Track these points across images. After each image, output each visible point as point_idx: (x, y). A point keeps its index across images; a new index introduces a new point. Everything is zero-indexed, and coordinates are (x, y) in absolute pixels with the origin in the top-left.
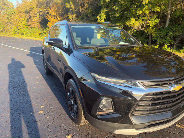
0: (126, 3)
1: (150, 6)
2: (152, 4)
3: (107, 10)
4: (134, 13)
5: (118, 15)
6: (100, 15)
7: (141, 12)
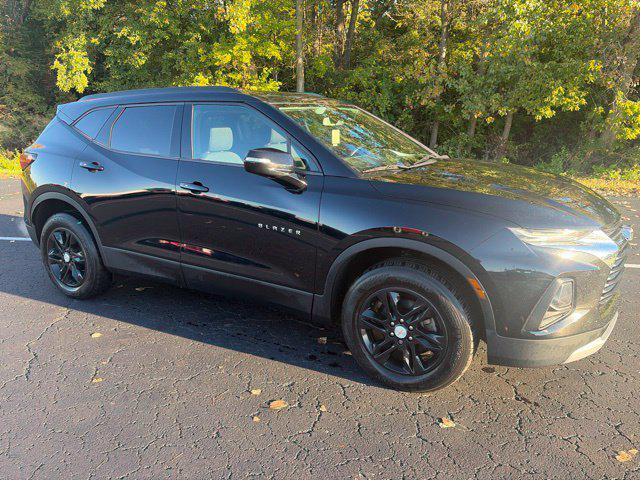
0: (167, 22)
1: (255, 40)
2: (259, 34)
3: (93, 40)
4: (202, 59)
5: (140, 60)
6: (64, 56)
7: (228, 58)
